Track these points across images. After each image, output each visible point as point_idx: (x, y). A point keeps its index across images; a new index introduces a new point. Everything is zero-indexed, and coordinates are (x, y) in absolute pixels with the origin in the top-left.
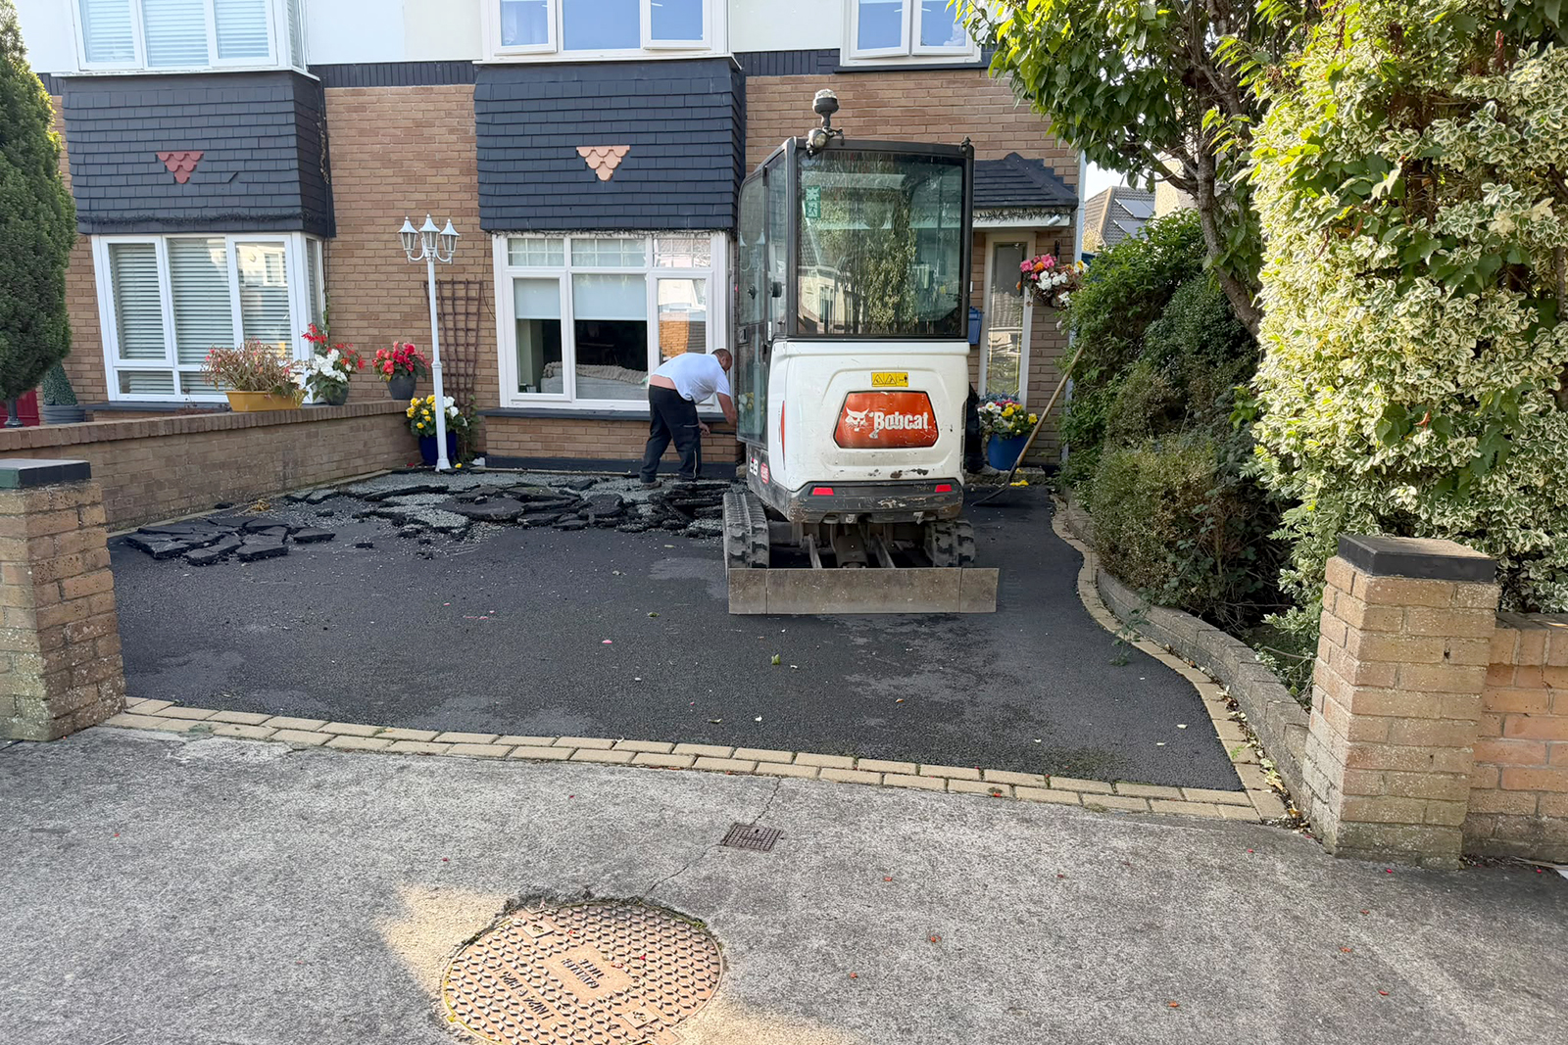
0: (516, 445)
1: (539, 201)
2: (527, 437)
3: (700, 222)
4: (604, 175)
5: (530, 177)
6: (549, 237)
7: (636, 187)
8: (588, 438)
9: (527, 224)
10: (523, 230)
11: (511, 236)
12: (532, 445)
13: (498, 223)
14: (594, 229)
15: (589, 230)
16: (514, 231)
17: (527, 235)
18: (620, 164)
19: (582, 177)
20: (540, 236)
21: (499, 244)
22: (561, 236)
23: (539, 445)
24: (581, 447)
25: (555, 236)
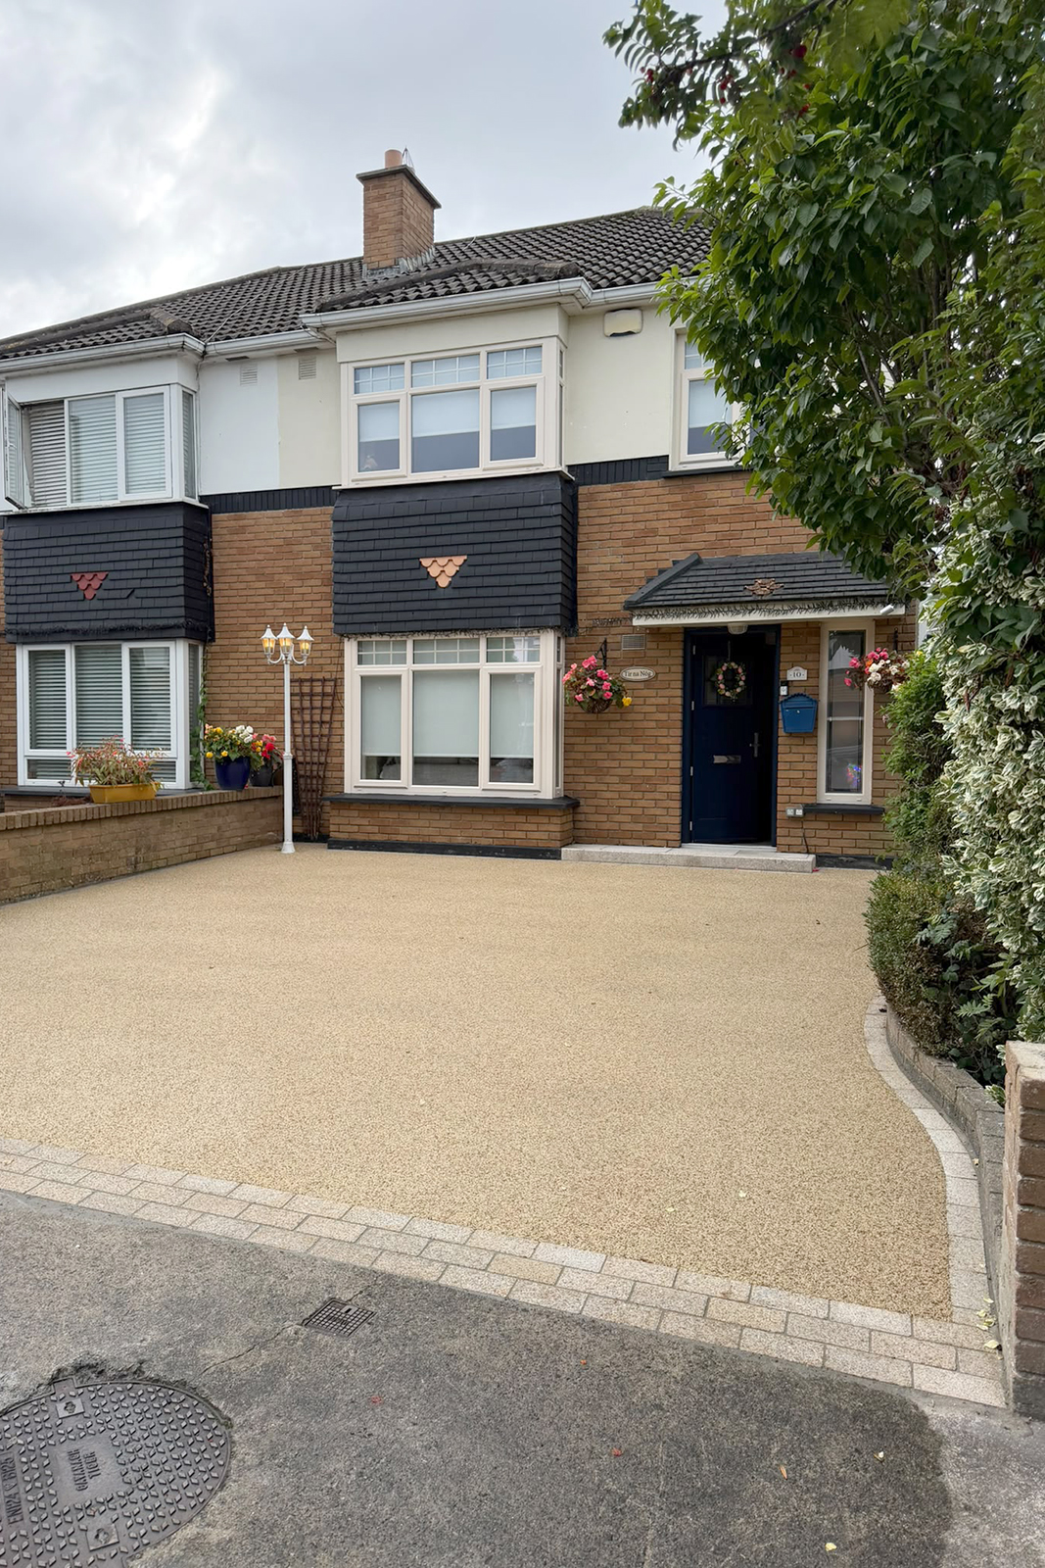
0: (356, 828)
1: (386, 607)
2: (365, 822)
3: (530, 621)
4: (443, 582)
5: (378, 587)
6: (393, 639)
7: (472, 592)
8: (420, 823)
9: (375, 628)
10: (371, 634)
11: (360, 639)
12: (369, 829)
13: (349, 628)
14: (433, 631)
15: (429, 631)
16: (363, 634)
17: (375, 638)
18: (457, 571)
19: (424, 585)
20: (386, 638)
21: (350, 649)
22: (404, 638)
23: (376, 829)
24: (414, 831)
25: (399, 639)
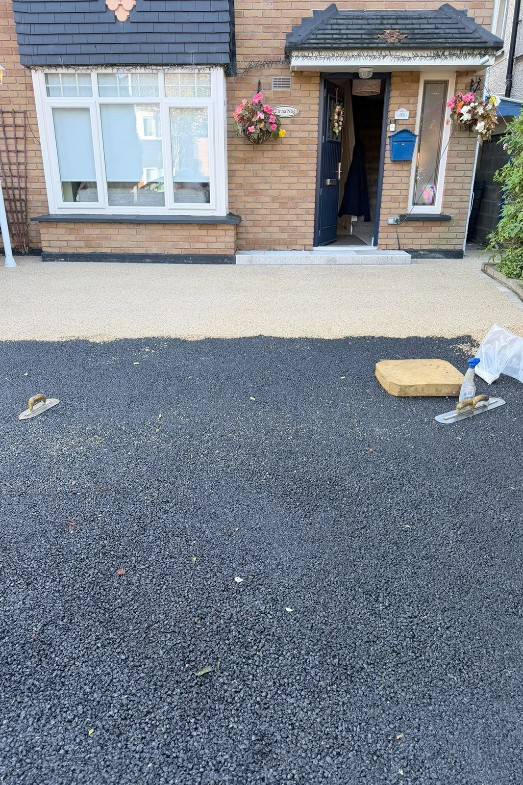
0: (65, 244)
1: (68, 39)
2: (72, 238)
3: (203, 58)
4: (122, 16)
5: (59, 18)
6: (79, 72)
7: (149, 28)
8: (119, 237)
9: (60, 60)
10: (58, 66)
11: (47, 71)
12: (77, 244)
13: (36, 60)
14: (115, 65)
15: (113, 65)
16: (50, 66)
17: (60, 71)
18: (135, 6)
19: (103, 18)
20: (71, 71)
21: (38, 77)
22: (89, 71)
23: (82, 244)
24: (116, 244)
25: (84, 72)
